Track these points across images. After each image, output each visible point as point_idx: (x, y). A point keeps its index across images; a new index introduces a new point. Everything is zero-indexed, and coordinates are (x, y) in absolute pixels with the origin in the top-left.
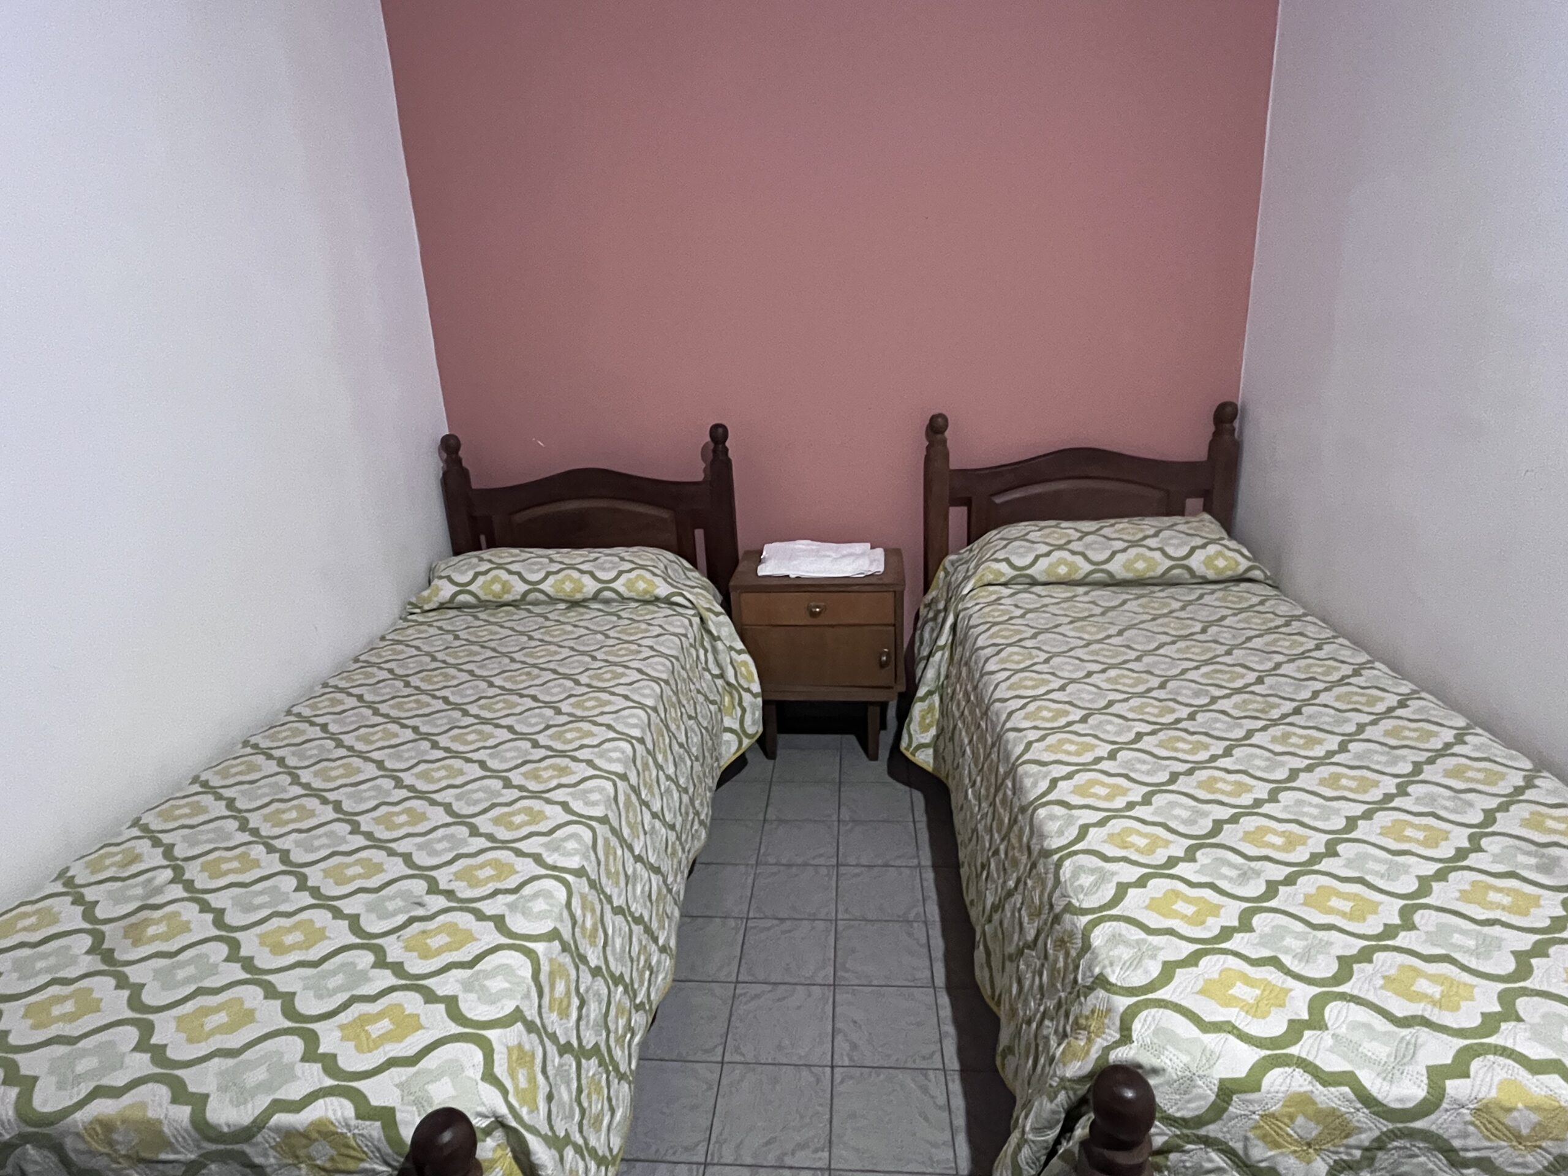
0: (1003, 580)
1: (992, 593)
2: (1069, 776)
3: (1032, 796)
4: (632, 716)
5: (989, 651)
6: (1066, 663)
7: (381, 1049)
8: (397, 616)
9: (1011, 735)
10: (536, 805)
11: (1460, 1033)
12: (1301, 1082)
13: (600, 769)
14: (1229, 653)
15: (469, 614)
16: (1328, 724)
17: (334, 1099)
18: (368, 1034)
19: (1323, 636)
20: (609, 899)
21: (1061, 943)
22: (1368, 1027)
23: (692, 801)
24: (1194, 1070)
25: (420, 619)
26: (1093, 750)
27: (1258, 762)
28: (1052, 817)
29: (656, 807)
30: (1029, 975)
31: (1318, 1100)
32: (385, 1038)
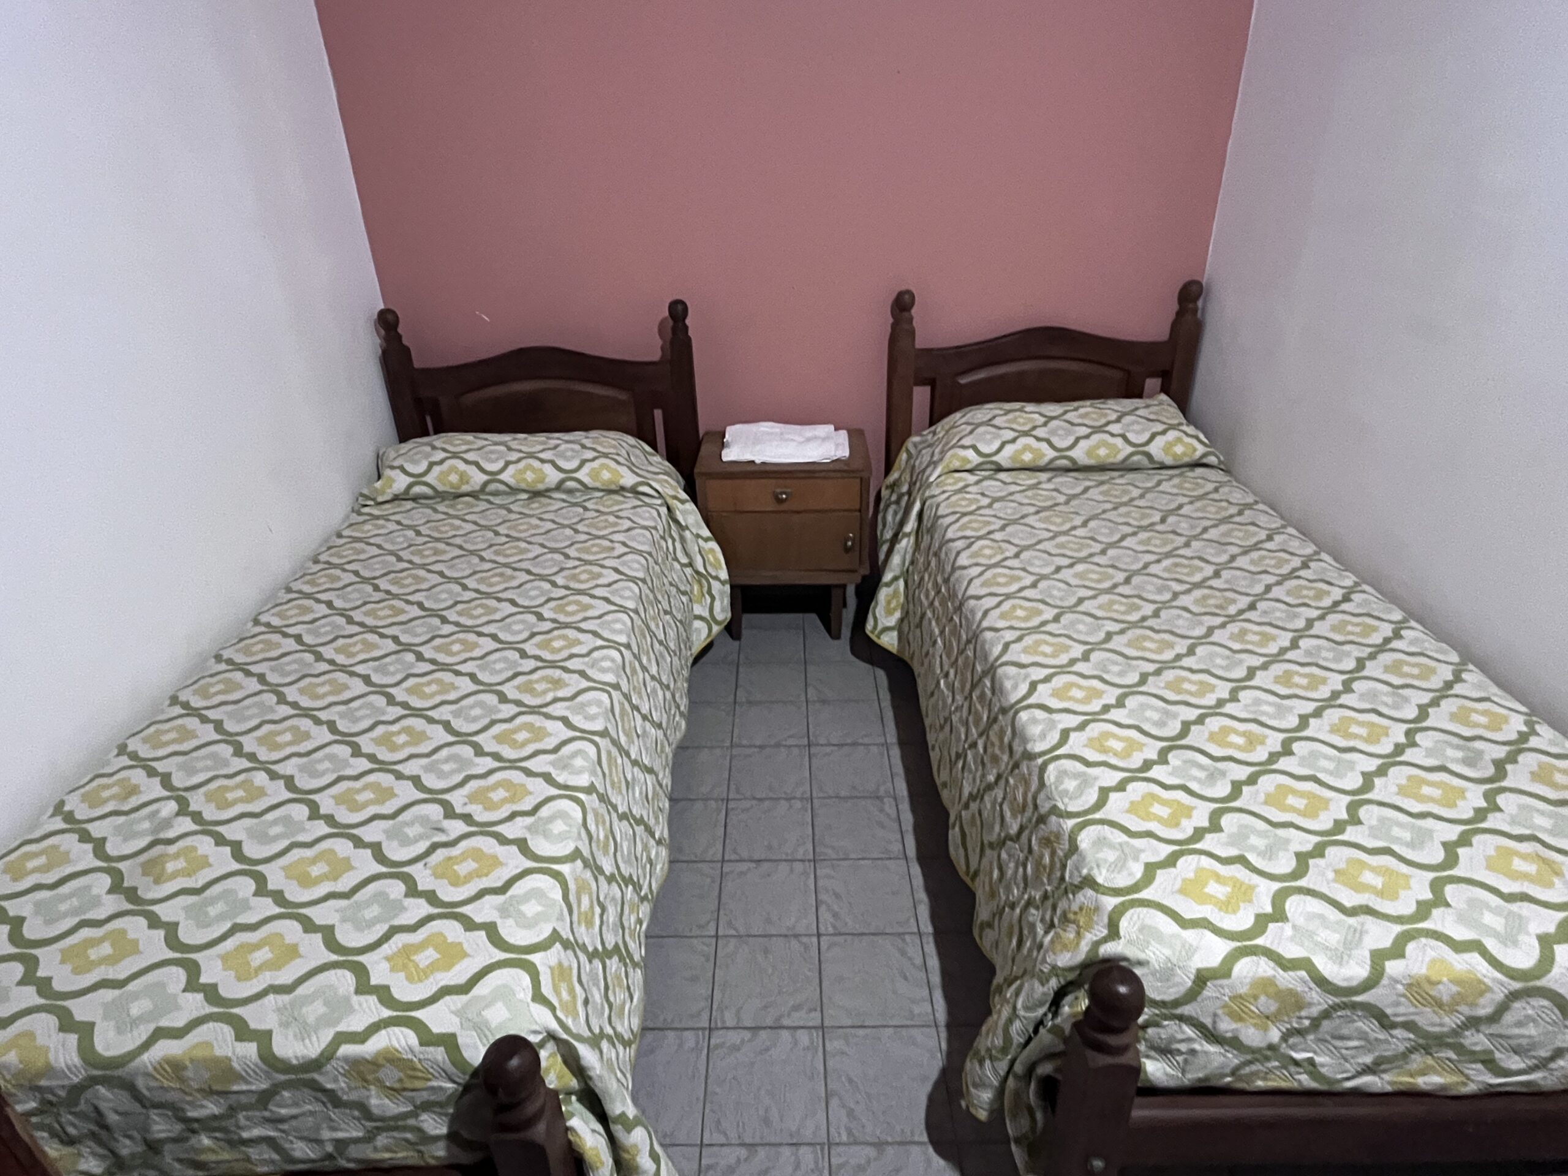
0: (968, 467)
1: (961, 479)
2: (1047, 679)
3: (1014, 698)
4: (617, 621)
5: (960, 544)
6: (1036, 557)
7: (431, 979)
8: (350, 508)
9: (988, 635)
10: (536, 720)
11: (1399, 920)
12: (1264, 968)
13: (595, 681)
14: (1187, 545)
15: (428, 506)
16: (1280, 619)
17: (396, 1029)
18: (417, 966)
19: (1274, 526)
20: (615, 808)
21: (1047, 842)
22: (1321, 917)
23: (673, 696)
24: (1175, 961)
25: (376, 512)
26: (1067, 651)
27: (1219, 661)
28: (1034, 721)
29: (645, 710)
30: (1012, 865)
31: (1278, 983)
32: (433, 967)
